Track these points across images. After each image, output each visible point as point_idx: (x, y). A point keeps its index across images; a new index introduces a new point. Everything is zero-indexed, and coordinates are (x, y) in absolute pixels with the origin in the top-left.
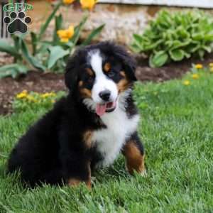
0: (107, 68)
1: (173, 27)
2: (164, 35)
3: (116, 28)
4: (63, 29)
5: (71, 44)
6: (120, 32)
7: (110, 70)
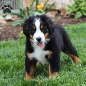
0: (42, 27)
1: (84, 2)
2: (80, 5)
3: (61, 4)
4: (39, 5)
5: (42, 11)
6: (63, 5)
7: (43, 28)
